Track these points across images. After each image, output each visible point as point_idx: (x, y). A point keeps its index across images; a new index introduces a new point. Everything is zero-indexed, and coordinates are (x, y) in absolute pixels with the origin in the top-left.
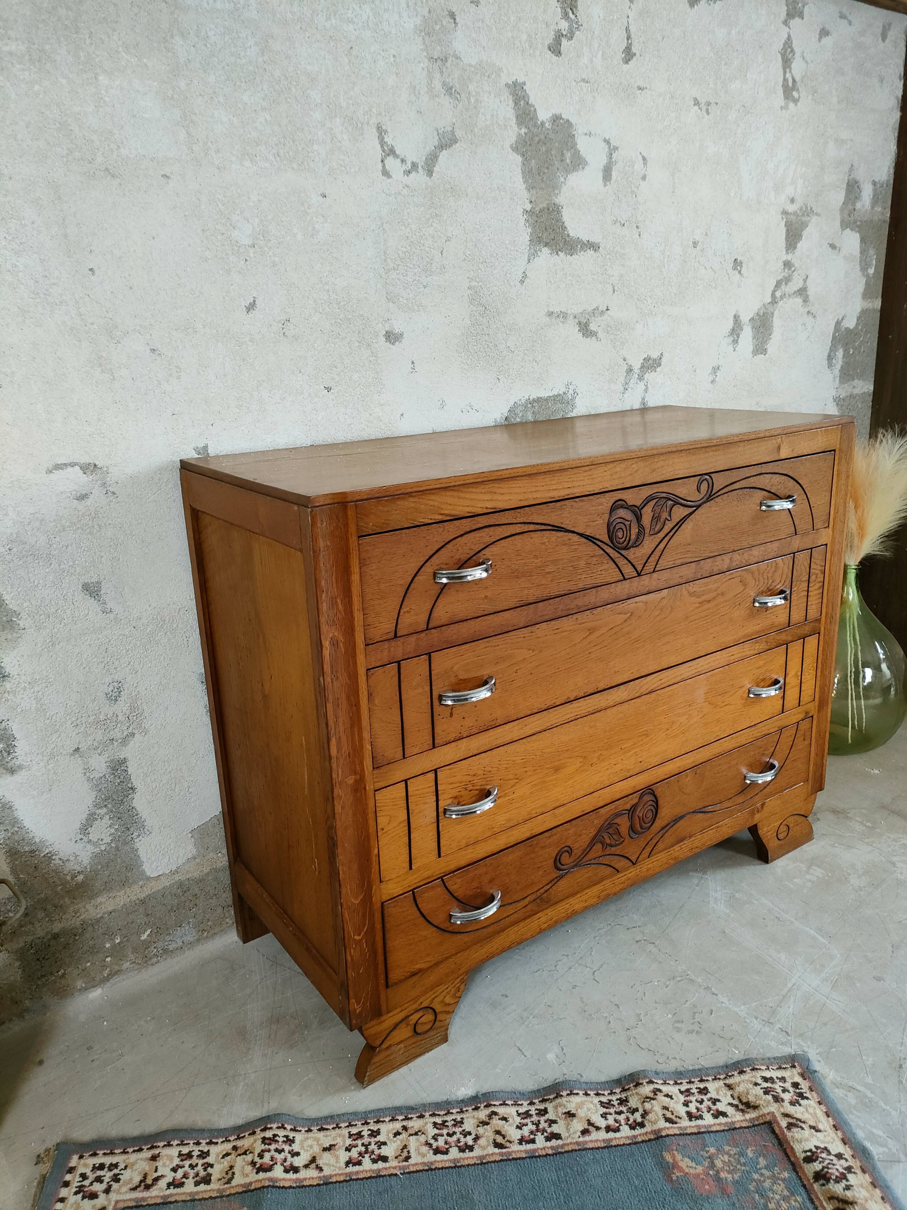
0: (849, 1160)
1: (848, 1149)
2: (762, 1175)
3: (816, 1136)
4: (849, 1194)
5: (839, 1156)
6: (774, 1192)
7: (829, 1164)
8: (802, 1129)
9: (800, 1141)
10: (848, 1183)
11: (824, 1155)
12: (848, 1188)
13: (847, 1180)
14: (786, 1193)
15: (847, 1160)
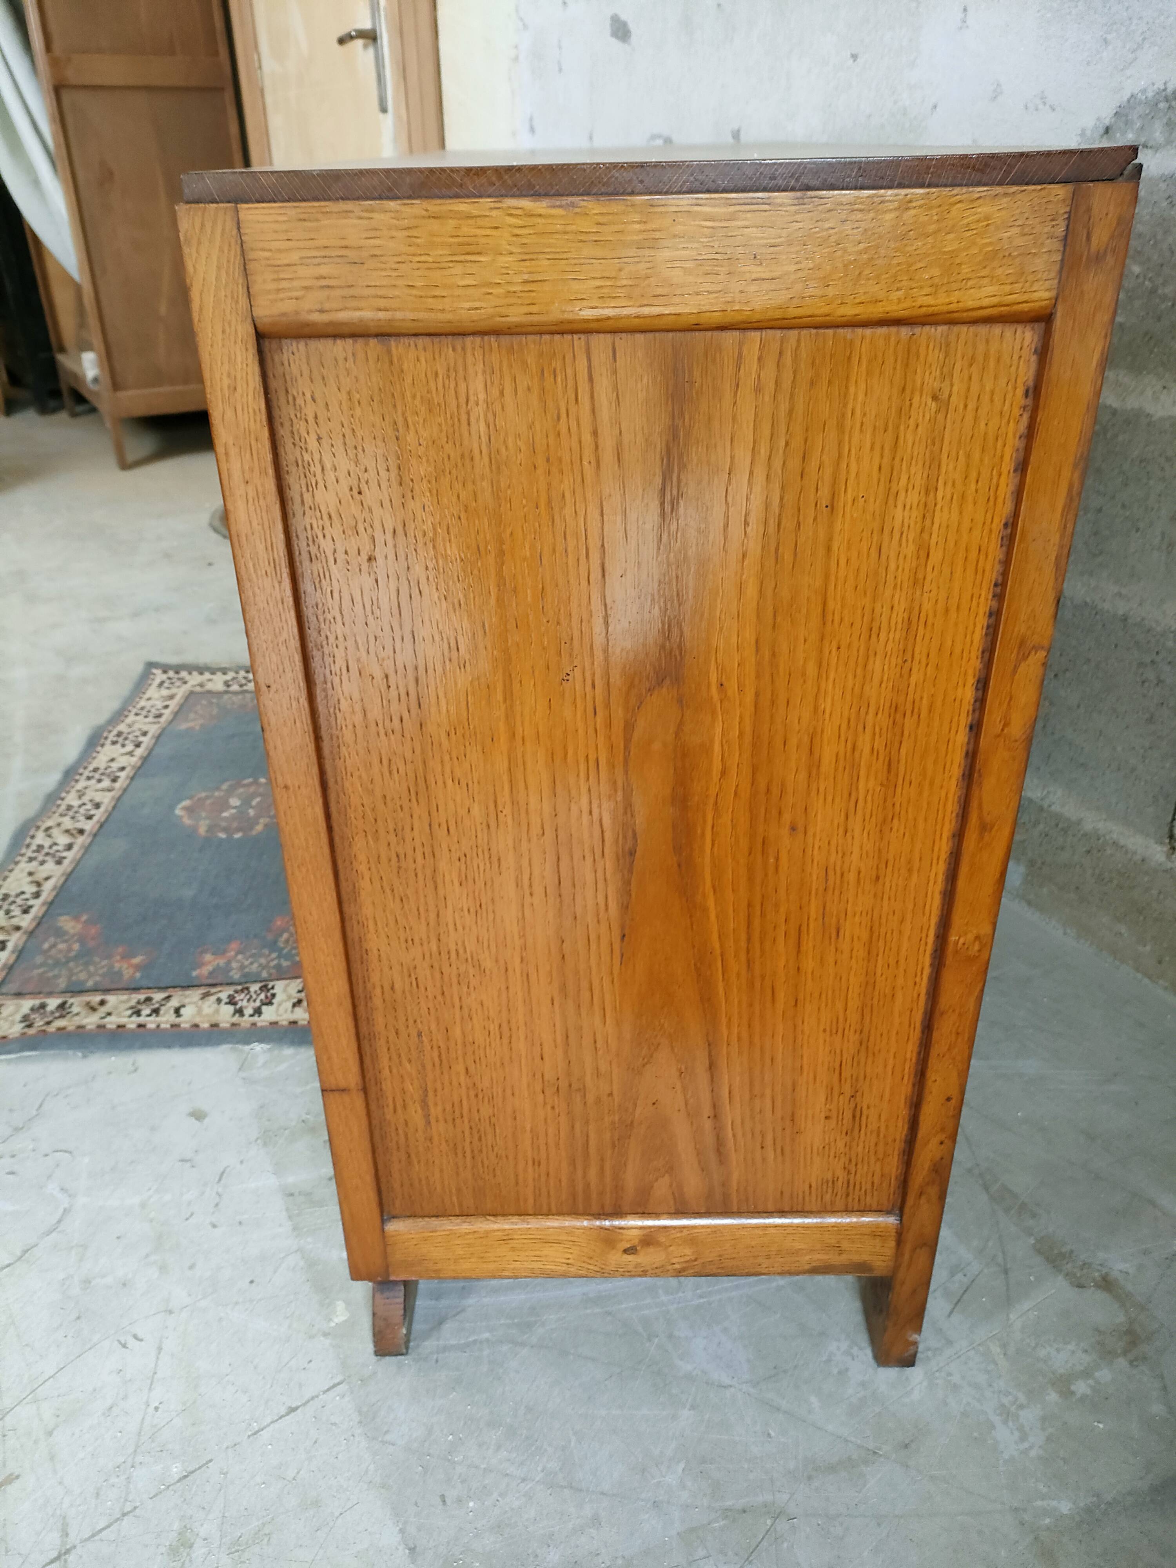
0: (252, 1018)
1: (264, 1024)
2: (272, 960)
3: (286, 1001)
4: (213, 998)
5: (258, 1011)
6: (252, 963)
7: (251, 997)
8: (299, 991)
9: (287, 986)
10: (223, 1002)
11: (262, 996)
12: (219, 1001)
13: (226, 1003)
14: (247, 970)
15: (251, 1016)
